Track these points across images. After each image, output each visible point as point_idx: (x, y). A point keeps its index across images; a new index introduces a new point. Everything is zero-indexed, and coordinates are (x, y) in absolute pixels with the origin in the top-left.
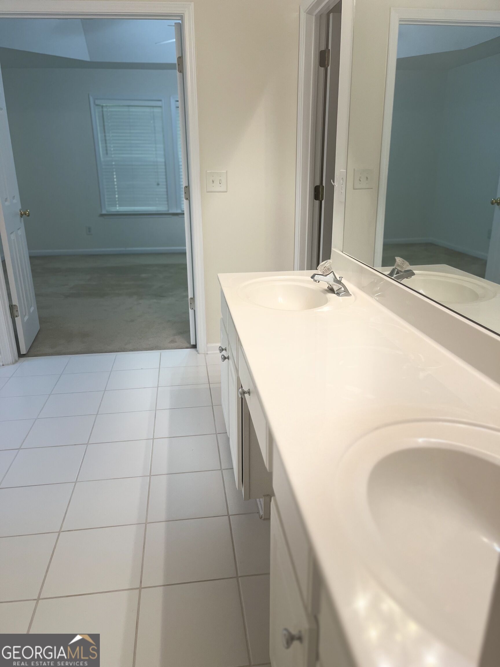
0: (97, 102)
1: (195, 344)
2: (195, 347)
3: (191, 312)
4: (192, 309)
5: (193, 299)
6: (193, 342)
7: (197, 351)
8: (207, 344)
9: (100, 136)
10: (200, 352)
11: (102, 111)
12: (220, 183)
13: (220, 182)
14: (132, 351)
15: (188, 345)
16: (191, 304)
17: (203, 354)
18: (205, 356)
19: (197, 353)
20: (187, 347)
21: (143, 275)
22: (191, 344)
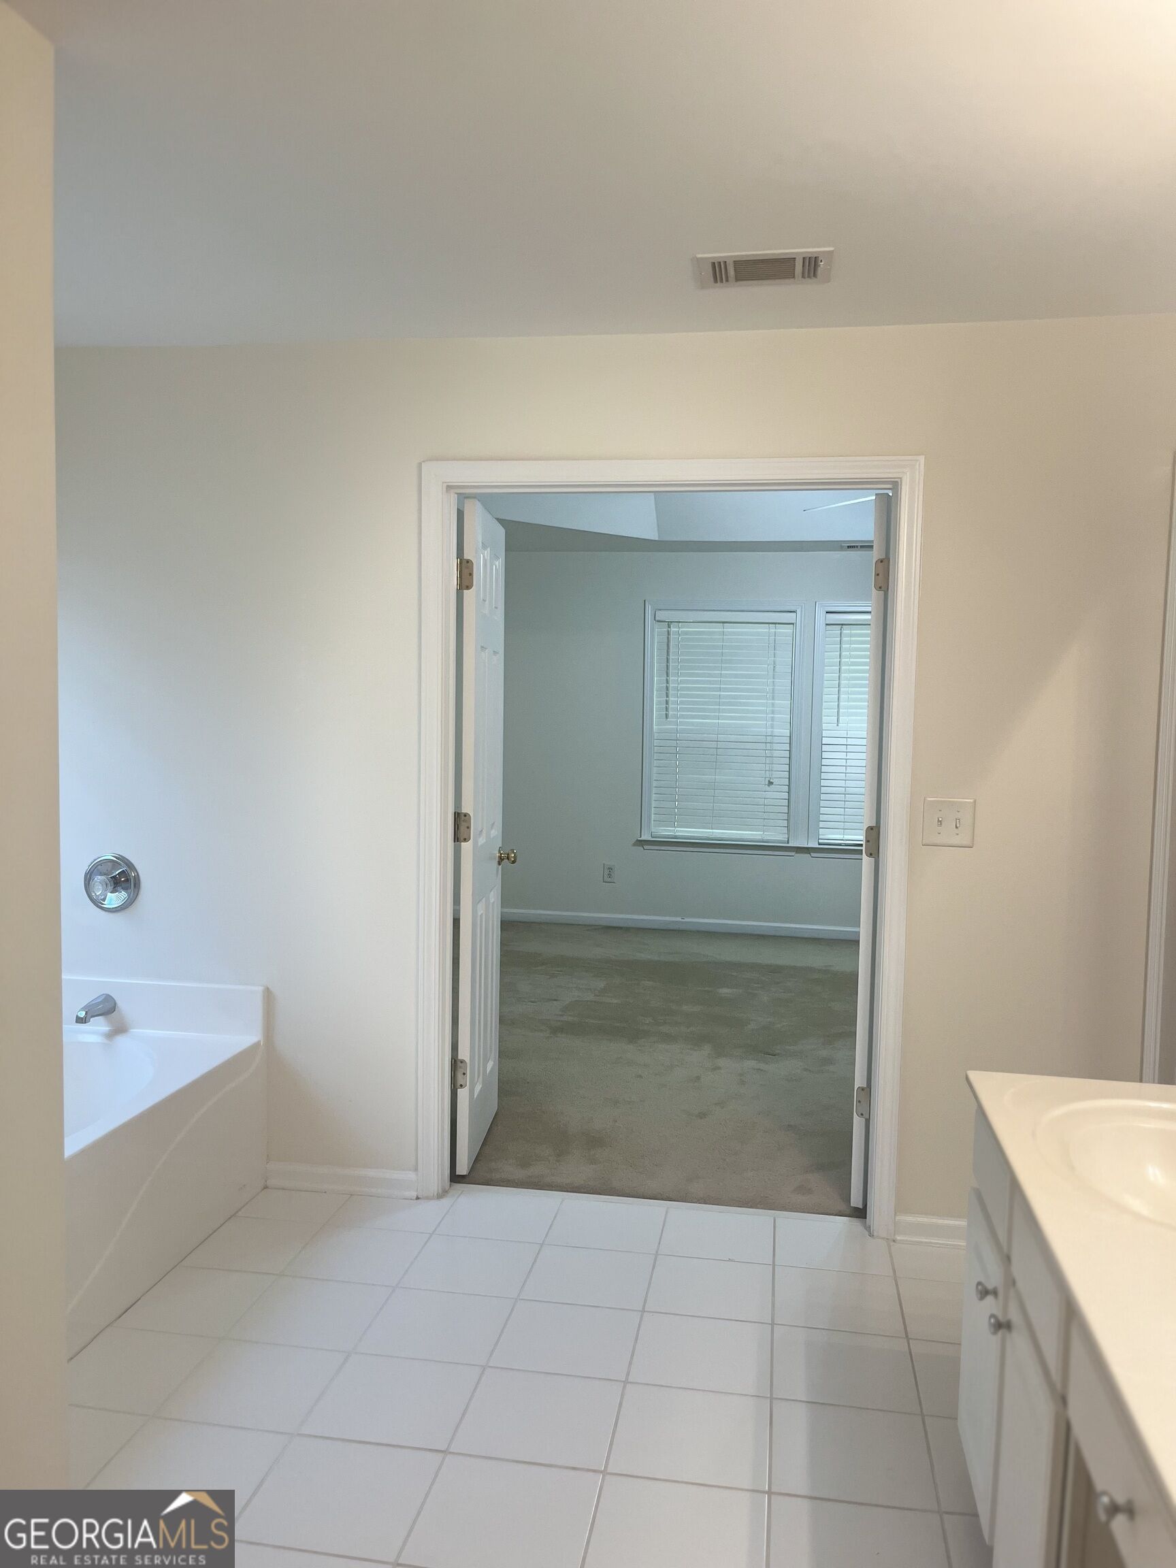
0: (661, 615)
1: (861, 1206)
2: (860, 1213)
3: (858, 1123)
4: (862, 1114)
5: (867, 1090)
6: (856, 1201)
7: (868, 1228)
8: (895, 1213)
9: (657, 680)
10: (875, 1234)
11: (669, 633)
12: (957, 827)
13: (958, 825)
14: (705, 1203)
15: (842, 1207)
16: (859, 1102)
17: (883, 1238)
18: (889, 1246)
19: (867, 1233)
20: (840, 1211)
21: (725, 991)
22: (852, 1205)
